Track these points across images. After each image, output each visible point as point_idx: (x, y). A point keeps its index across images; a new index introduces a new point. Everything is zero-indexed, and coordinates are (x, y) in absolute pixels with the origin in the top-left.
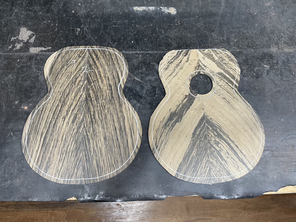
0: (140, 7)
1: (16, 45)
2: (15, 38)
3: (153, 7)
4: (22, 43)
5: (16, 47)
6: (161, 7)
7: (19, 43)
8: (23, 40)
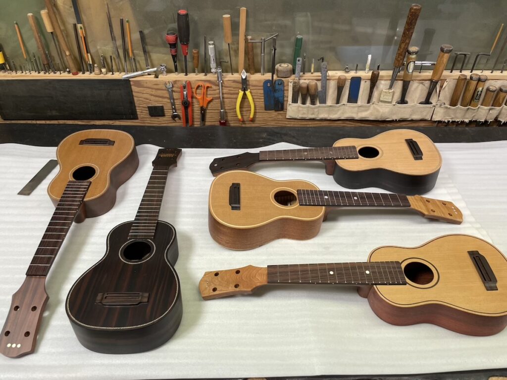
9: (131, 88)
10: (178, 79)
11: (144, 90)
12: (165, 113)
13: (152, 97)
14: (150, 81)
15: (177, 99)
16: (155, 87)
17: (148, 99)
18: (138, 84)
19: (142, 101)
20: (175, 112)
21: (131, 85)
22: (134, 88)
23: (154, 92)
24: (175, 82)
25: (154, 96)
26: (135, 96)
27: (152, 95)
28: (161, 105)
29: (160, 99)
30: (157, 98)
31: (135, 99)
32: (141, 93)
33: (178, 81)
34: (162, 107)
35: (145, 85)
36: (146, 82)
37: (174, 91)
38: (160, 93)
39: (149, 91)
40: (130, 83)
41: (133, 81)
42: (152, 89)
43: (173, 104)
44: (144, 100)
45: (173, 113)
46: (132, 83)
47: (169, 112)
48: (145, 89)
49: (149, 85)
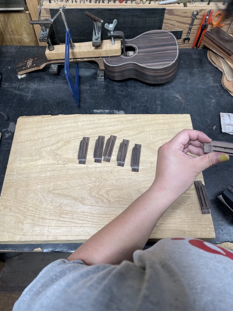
0: (99, 110)
1: (5, 135)
2: (6, 130)
3: (108, 110)
4: (10, 134)
5: (5, 136)
6: (114, 110)
7: (8, 133)
8: (11, 131)
9: (164, 16)
10: (203, 8)
11: (173, 18)
12: (182, 36)
13: (178, 23)
14: (181, 10)
15: (195, 25)
16: (184, 15)
17: (173, 25)
18: (171, 12)
19: (168, 27)
20: (189, 36)
21: (164, 13)
22: (166, 16)
23: (180, 19)
24: (201, 10)
25: (179, 22)
26: (165, 23)
27: (178, 22)
28: (181, 30)
29: (183, 25)
30: (181, 24)
31: (164, 25)
32: (170, 20)
33: (204, 10)
34: (182, 31)
35: (176, 13)
36: (177, 10)
37: (196, 18)
38: (184, 20)
39: (177, 18)
40: (165, 11)
41: (168, 10)
42: (180, 16)
43: (190, 29)
44: (170, 26)
45: (187, 36)
46: (166, 11)
47: (184, 36)
48: (175, 16)
49: (179, 13)
